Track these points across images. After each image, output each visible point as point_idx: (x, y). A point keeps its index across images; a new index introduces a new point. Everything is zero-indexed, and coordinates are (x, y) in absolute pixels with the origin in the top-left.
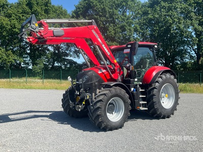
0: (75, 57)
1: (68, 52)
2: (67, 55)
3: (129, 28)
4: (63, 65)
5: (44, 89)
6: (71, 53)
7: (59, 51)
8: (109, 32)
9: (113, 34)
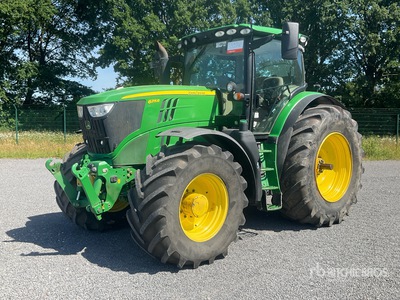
0: (84, 76)
1: (65, 64)
2: (65, 71)
3: (225, 6)
4: (56, 95)
5: (25, 156)
6: (75, 67)
7: (42, 61)
8: (180, 15)
9: (188, 19)
